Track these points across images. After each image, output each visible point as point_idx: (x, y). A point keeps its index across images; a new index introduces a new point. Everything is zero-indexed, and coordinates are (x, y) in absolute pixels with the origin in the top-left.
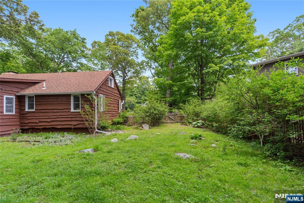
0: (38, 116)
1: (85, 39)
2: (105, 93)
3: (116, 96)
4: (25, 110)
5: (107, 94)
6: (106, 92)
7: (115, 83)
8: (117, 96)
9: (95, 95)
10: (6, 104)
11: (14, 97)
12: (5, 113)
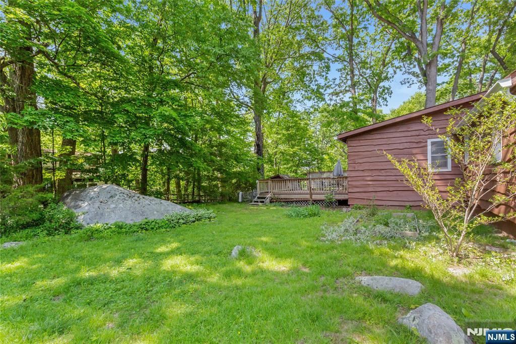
10: (432, 153)
11: (448, 139)
12: (430, 170)
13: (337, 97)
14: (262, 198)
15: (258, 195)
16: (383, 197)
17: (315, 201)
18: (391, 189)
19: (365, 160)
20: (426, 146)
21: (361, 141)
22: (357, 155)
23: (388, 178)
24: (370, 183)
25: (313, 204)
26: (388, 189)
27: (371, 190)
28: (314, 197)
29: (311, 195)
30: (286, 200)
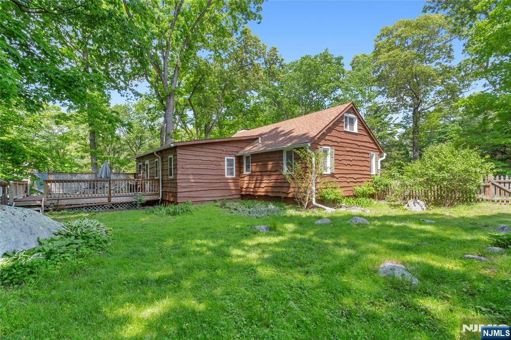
0: (253, 180)
1: (341, 58)
2: (336, 144)
3: (364, 146)
4: (243, 172)
5: (340, 144)
6: (337, 142)
7: (362, 123)
8: (367, 147)
9: (310, 148)
10: (227, 166)
11: (234, 158)
12: (226, 176)
15: (14, 203)
16: (201, 194)
17: (113, 204)
18: (207, 189)
19: (190, 166)
20: (224, 161)
21: (187, 151)
22: (185, 162)
23: (205, 181)
24: (194, 184)
25: (111, 208)
26: (205, 189)
27: (194, 189)
28: (113, 200)
29: (109, 198)
30: (70, 207)
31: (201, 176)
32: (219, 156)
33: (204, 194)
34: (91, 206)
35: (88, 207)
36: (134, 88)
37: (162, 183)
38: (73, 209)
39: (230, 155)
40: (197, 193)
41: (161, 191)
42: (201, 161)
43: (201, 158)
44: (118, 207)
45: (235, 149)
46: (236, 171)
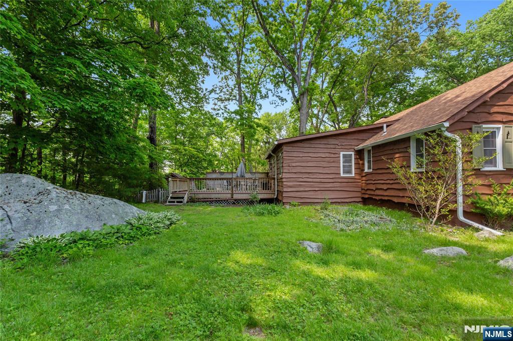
0: (375, 180)
4: (364, 170)
10: (343, 163)
11: (353, 153)
12: (342, 175)
13: (222, 103)
14: (180, 198)
15: (171, 195)
16: (310, 195)
17: (235, 200)
18: (317, 189)
19: (298, 164)
20: (339, 157)
21: (294, 148)
22: (291, 160)
23: (314, 180)
24: (302, 183)
25: (234, 203)
26: (314, 189)
27: (302, 189)
28: (235, 197)
29: (232, 194)
30: (205, 200)
31: (310, 174)
32: (331, 152)
33: (313, 195)
34: (219, 201)
35: (216, 201)
36: (280, 94)
37: (277, 182)
38: (206, 202)
39: (348, 150)
40: (304, 193)
41: (276, 189)
42: (310, 158)
43: (310, 155)
44: (239, 203)
45: (354, 142)
46: (355, 168)
